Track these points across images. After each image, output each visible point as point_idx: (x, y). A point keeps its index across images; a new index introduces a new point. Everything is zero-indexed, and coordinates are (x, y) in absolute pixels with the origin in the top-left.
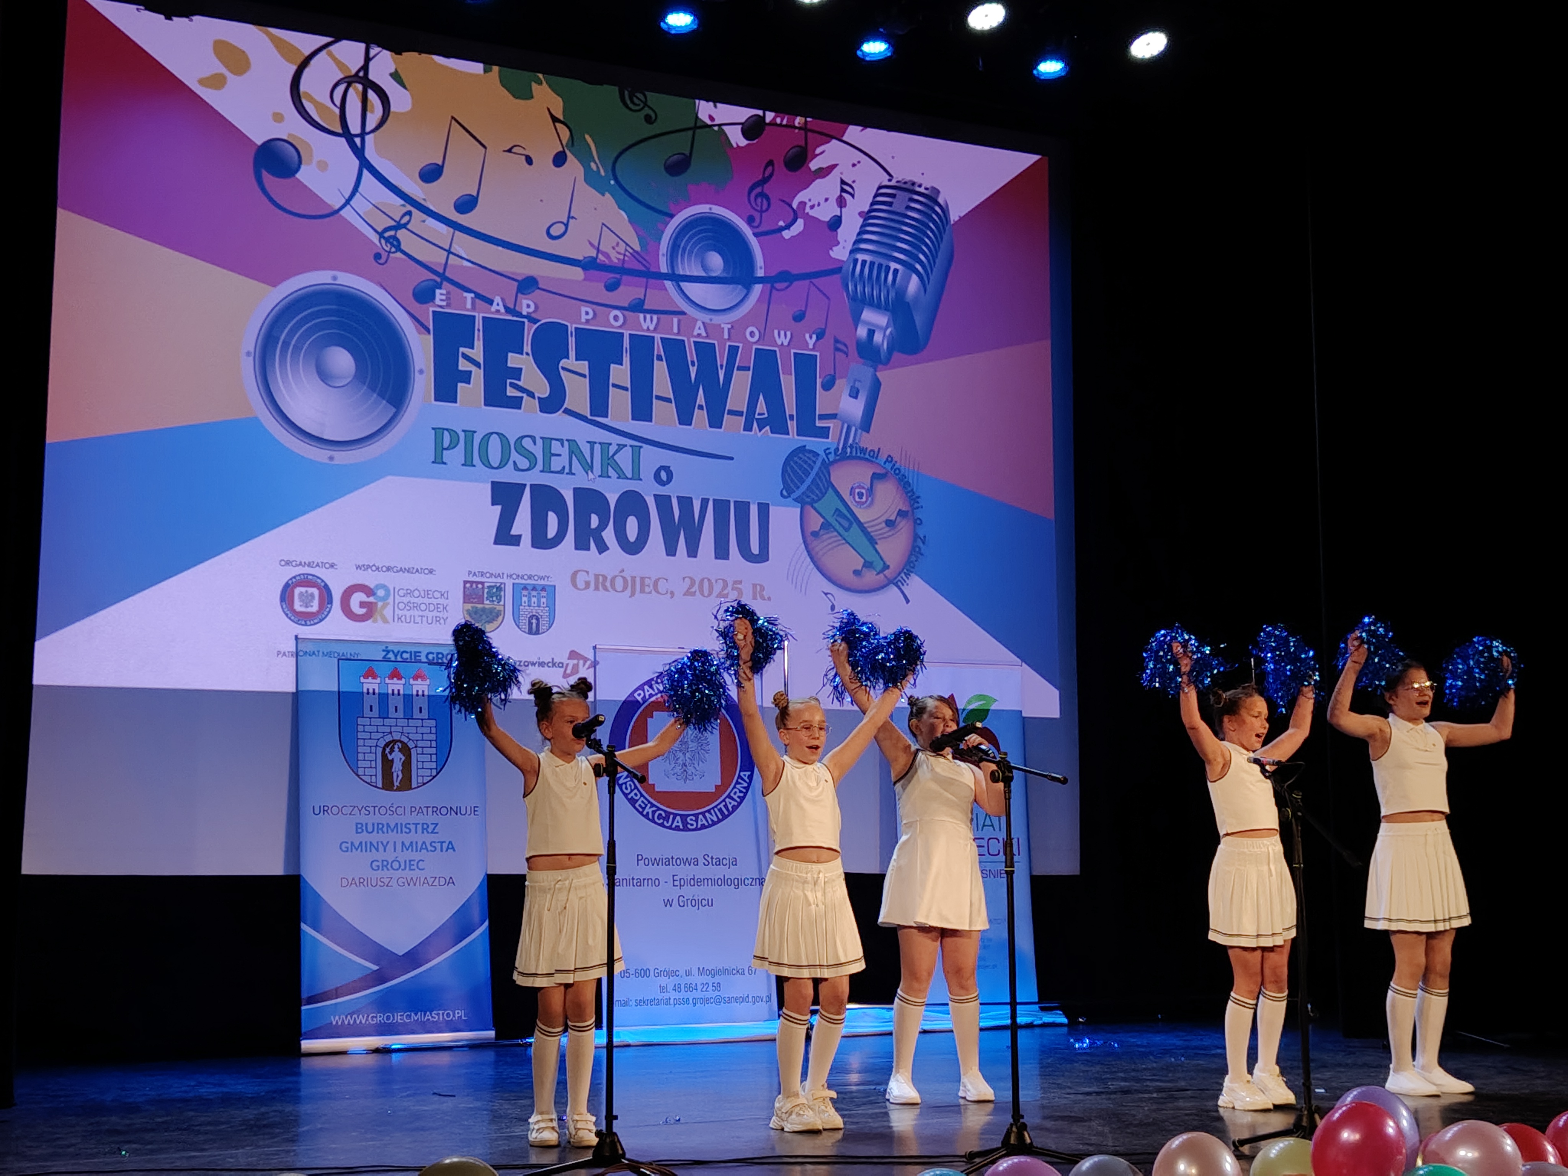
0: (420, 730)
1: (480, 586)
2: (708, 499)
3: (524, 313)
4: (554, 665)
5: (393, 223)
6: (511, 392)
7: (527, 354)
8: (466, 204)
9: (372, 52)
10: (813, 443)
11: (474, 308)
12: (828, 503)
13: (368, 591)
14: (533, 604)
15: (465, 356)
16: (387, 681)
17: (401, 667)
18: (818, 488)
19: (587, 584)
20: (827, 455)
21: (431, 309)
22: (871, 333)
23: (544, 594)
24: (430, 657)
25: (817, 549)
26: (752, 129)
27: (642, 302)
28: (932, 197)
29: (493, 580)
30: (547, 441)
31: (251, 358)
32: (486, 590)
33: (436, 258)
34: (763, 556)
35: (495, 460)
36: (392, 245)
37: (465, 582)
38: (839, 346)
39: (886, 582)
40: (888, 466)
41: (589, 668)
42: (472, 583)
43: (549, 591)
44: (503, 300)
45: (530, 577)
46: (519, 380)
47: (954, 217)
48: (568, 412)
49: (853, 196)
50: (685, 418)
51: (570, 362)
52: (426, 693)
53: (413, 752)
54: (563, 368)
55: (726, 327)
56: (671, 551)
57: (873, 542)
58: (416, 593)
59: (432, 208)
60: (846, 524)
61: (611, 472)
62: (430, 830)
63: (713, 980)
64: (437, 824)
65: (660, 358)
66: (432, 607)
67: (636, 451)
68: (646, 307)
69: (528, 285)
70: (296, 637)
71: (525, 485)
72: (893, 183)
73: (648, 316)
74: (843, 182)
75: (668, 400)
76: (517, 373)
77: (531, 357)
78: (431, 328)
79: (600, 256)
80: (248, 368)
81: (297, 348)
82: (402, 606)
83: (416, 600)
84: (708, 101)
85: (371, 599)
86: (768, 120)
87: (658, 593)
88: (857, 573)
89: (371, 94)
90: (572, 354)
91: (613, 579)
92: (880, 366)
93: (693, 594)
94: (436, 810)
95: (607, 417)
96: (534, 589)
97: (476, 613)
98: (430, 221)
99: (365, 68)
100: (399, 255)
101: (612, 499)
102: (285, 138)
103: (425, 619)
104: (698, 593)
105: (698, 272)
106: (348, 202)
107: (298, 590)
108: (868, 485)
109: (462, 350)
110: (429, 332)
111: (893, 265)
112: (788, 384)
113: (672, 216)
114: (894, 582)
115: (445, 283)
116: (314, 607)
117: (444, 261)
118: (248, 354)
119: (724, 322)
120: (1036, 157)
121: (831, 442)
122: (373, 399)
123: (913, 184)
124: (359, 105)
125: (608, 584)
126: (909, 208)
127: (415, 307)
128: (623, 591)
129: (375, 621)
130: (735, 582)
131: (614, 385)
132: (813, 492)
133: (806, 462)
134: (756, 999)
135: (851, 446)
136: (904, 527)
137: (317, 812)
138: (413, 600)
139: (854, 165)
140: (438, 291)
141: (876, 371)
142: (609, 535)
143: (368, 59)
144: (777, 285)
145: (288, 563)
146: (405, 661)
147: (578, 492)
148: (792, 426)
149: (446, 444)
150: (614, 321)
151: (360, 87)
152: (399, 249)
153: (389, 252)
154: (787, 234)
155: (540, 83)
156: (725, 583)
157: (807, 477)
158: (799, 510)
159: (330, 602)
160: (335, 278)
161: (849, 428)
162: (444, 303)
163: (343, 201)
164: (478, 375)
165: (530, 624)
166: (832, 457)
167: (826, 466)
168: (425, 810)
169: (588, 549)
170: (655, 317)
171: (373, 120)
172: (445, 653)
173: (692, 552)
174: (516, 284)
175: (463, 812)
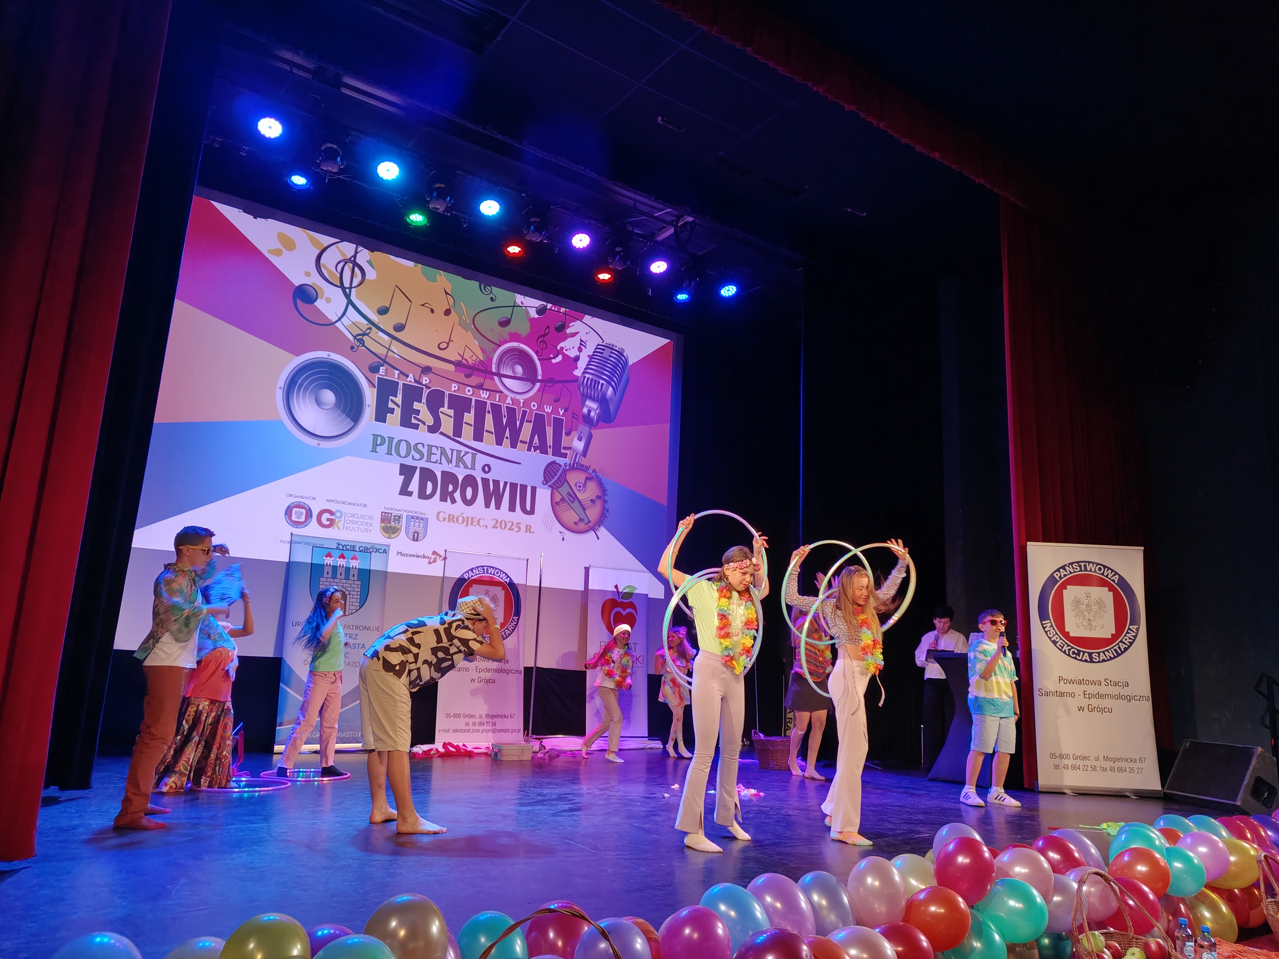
0: (352, 586)
1: (390, 515)
2: (507, 482)
3: (424, 383)
4: (424, 557)
5: (362, 332)
6: (414, 421)
7: (424, 403)
8: (400, 328)
9: (359, 249)
10: (560, 460)
11: (398, 378)
12: (564, 490)
13: (332, 513)
14: (416, 526)
15: (392, 401)
16: (338, 559)
17: (346, 553)
18: (560, 481)
19: (444, 519)
20: (565, 466)
21: (377, 376)
22: (589, 411)
23: (422, 521)
24: (361, 549)
25: (558, 510)
26: (541, 311)
27: (483, 385)
28: (621, 353)
29: (397, 512)
30: (430, 447)
31: (282, 390)
32: (393, 517)
33: (382, 351)
34: (532, 512)
35: (403, 454)
36: (361, 343)
37: (382, 512)
38: (575, 416)
39: (589, 528)
40: (593, 474)
41: (442, 560)
42: (386, 513)
43: (425, 521)
44: (413, 376)
45: (416, 512)
46: (418, 415)
47: (631, 362)
48: (442, 433)
49: (585, 347)
50: (499, 442)
51: (445, 409)
52: (357, 567)
53: (348, 597)
54: (441, 412)
55: (522, 401)
56: (487, 505)
57: (584, 509)
58: (356, 516)
59: (382, 327)
60: (572, 500)
61: (461, 464)
62: (353, 637)
63: (492, 721)
64: (357, 635)
65: (489, 412)
66: (364, 524)
67: (474, 457)
68: (484, 387)
69: (427, 370)
70: (292, 534)
71: (417, 467)
72: (604, 344)
73: (485, 392)
74: (581, 340)
75: (492, 433)
76: (418, 412)
77: (425, 405)
78: (376, 385)
79: (463, 361)
80: (279, 396)
81: (306, 388)
82: (348, 522)
83: (356, 519)
84: (521, 295)
85: (333, 517)
86: (548, 308)
87: (479, 525)
88: (576, 523)
89: (356, 269)
90: (446, 405)
91: (458, 517)
92: (593, 427)
93: (497, 528)
94: (357, 628)
95: (461, 437)
96: (417, 518)
97: (386, 528)
98: (381, 334)
99: (355, 256)
100: (363, 348)
101: (460, 478)
102: (310, 284)
103: (360, 529)
104: (499, 528)
105: (510, 373)
106: (339, 319)
107: (294, 510)
108: (583, 482)
109: (391, 397)
110: (375, 387)
111: (601, 381)
112: (549, 431)
113: (500, 346)
114: (593, 529)
115: (385, 364)
116: (303, 519)
117: (385, 353)
118: (280, 388)
119: (521, 398)
120: (669, 341)
121: (567, 460)
122: (342, 418)
123: (613, 346)
124: (350, 274)
125: (455, 519)
126: (610, 356)
127: (370, 375)
128: (462, 523)
129: (334, 528)
130: (518, 523)
131: (465, 423)
132: (558, 483)
133: (555, 468)
134: (513, 731)
135: (577, 463)
136: (599, 503)
137: (294, 625)
138: (355, 519)
139: (587, 333)
140: (381, 368)
141: (591, 429)
142: (457, 495)
143: (356, 252)
144: (547, 384)
145: (290, 495)
146: (348, 550)
147: (443, 473)
148: (550, 451)
149: (379, 443)
150: (468, 392)
151: (351, 265)
152: (363, 345)
153: (359, 346)
154: (554, 361)
155: (441, 276)
156: (513, 524)
157: (556, 475)
158: (550, 491)
159: (311, 517)
160: (329, 355)
161: (576, 455)
162: (384, 374)
163: (337, 318)
164: (398, 411)
165: (414, 536)
166: (568, 468)
167: (565, 471)
168: (351, 627)
169: (446, 501)
170: (488, 393)
171: (356, 282)
172: (369, 547)
173: (498, 507)
174: (421, 369)
175: (371, 629)
